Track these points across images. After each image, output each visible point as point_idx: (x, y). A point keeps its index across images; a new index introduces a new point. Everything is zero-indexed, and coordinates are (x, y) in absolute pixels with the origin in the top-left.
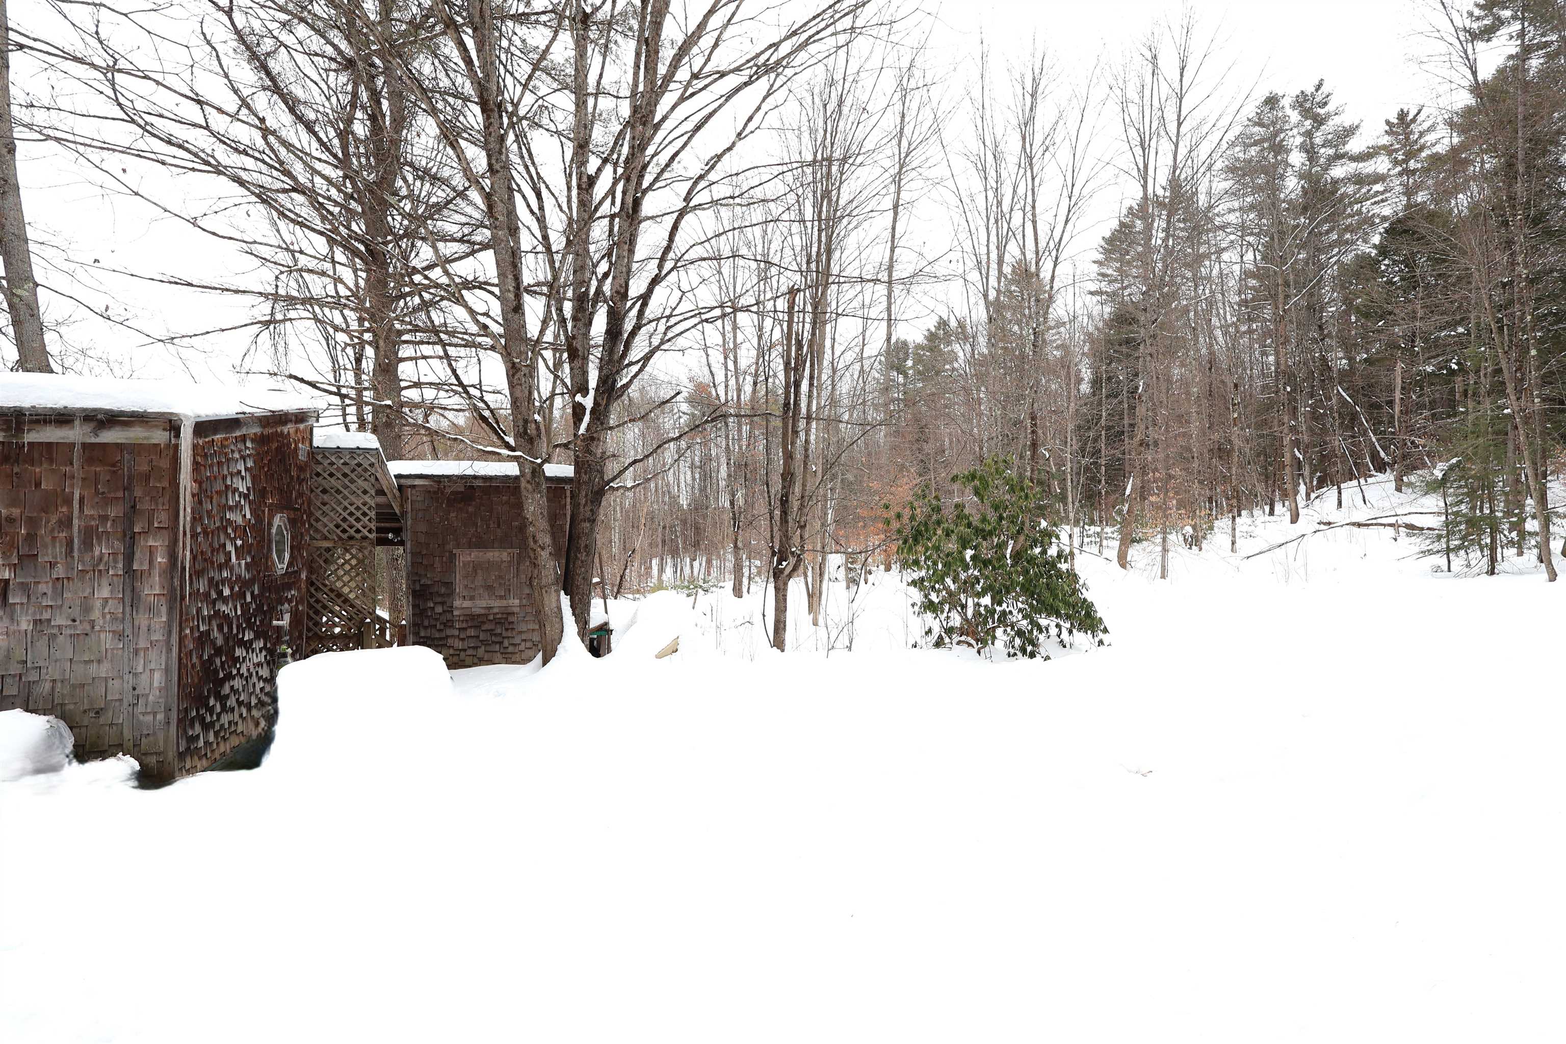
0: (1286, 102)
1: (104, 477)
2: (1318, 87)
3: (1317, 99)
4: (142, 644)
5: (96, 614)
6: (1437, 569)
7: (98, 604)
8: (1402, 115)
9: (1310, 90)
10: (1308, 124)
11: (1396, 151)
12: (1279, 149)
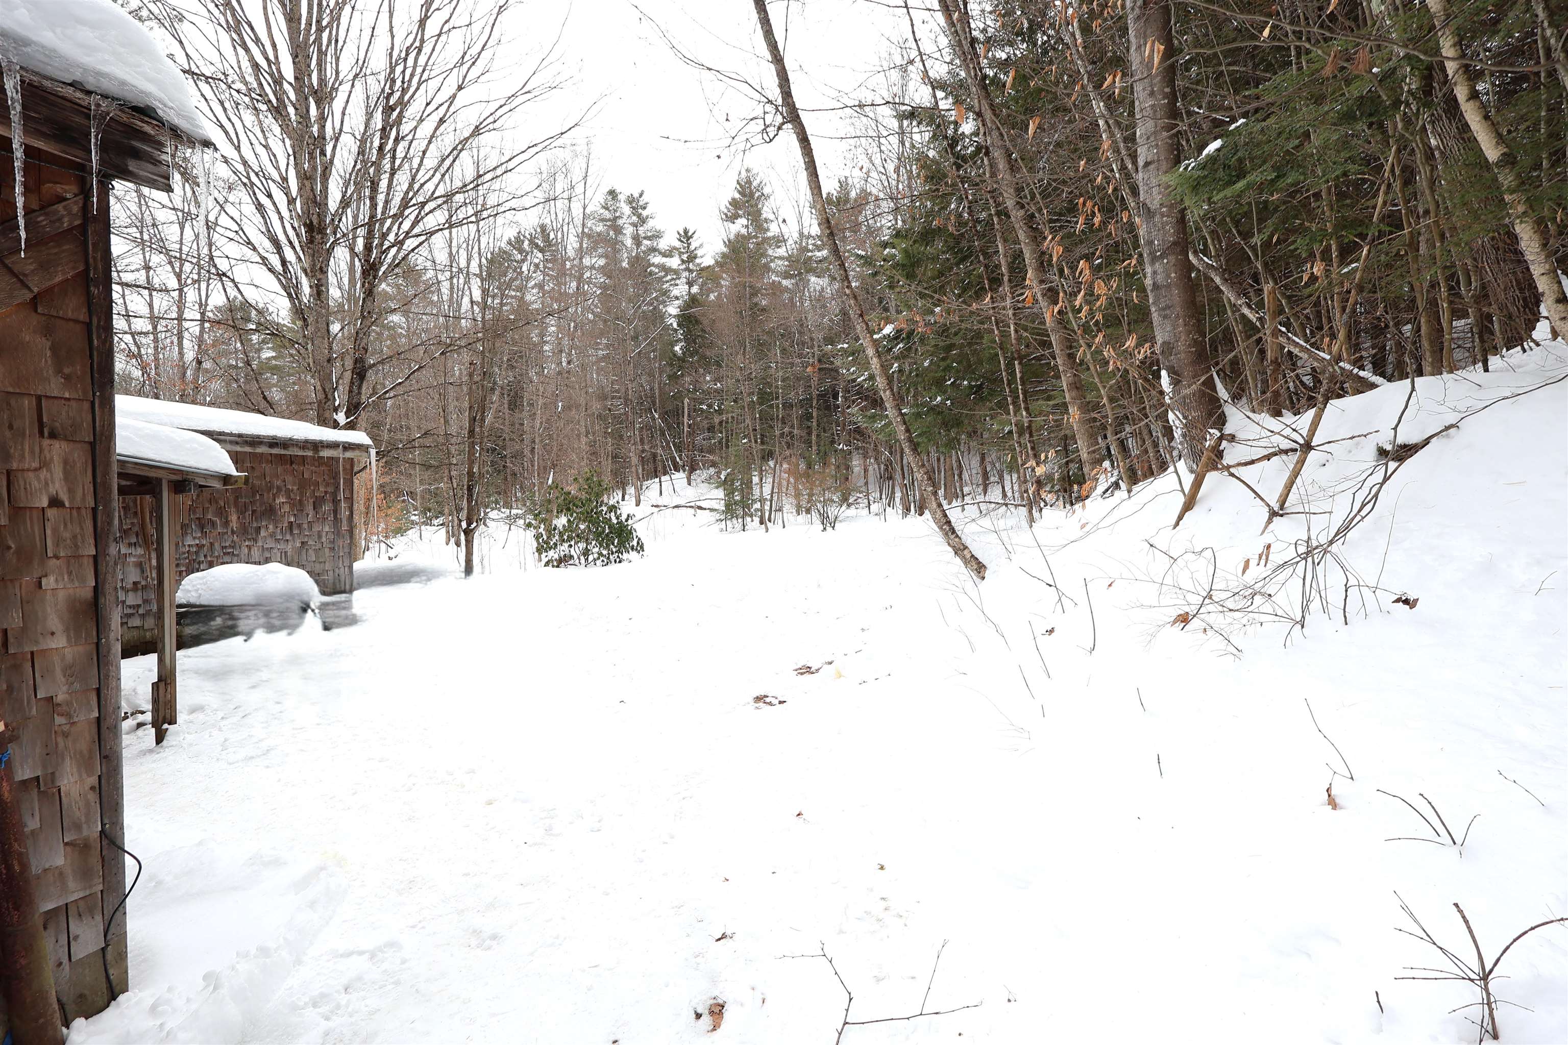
0: (622, 197)
1: (326, 472)
2: (641, 196)
3: (641, 203)
4: (341, 554)
5: (324, 539)
6: (722, 530)
7: (324, 534)
8: (686, 231)
9: (636, 195)
10: (635, 218)
11: (683, 253)
12: (618, 230)
